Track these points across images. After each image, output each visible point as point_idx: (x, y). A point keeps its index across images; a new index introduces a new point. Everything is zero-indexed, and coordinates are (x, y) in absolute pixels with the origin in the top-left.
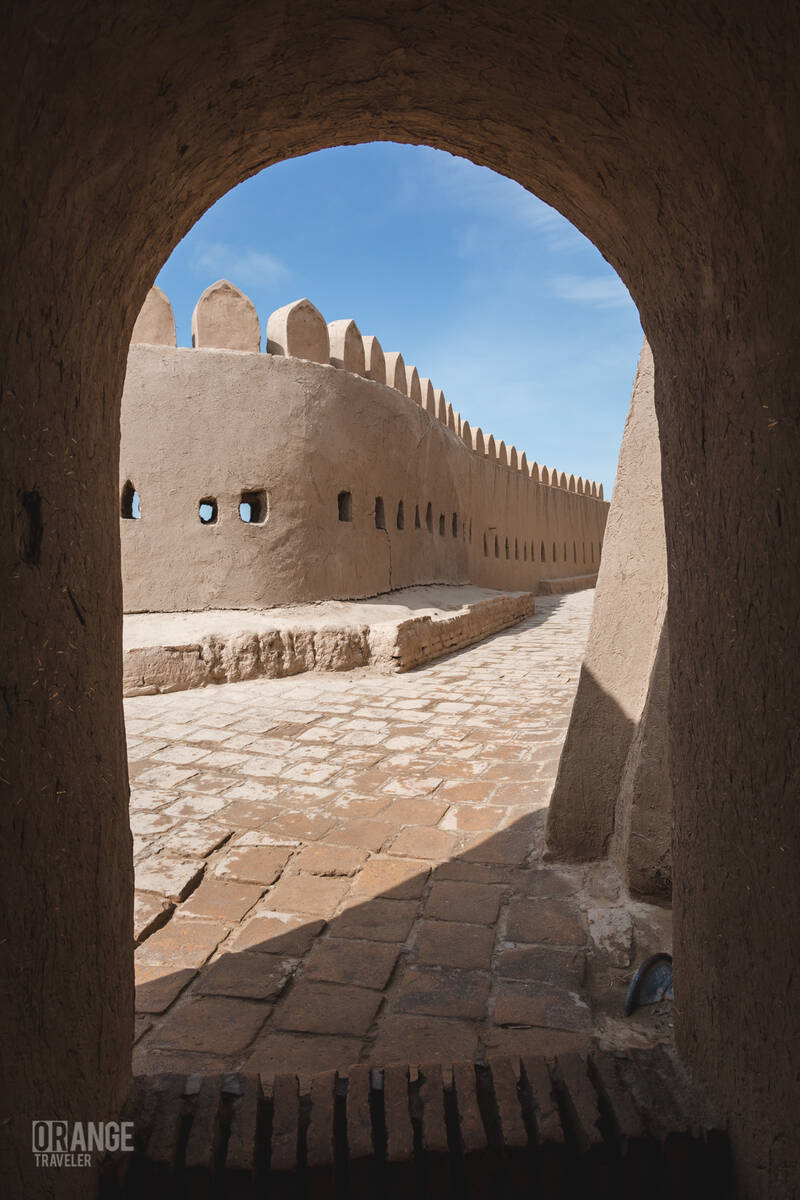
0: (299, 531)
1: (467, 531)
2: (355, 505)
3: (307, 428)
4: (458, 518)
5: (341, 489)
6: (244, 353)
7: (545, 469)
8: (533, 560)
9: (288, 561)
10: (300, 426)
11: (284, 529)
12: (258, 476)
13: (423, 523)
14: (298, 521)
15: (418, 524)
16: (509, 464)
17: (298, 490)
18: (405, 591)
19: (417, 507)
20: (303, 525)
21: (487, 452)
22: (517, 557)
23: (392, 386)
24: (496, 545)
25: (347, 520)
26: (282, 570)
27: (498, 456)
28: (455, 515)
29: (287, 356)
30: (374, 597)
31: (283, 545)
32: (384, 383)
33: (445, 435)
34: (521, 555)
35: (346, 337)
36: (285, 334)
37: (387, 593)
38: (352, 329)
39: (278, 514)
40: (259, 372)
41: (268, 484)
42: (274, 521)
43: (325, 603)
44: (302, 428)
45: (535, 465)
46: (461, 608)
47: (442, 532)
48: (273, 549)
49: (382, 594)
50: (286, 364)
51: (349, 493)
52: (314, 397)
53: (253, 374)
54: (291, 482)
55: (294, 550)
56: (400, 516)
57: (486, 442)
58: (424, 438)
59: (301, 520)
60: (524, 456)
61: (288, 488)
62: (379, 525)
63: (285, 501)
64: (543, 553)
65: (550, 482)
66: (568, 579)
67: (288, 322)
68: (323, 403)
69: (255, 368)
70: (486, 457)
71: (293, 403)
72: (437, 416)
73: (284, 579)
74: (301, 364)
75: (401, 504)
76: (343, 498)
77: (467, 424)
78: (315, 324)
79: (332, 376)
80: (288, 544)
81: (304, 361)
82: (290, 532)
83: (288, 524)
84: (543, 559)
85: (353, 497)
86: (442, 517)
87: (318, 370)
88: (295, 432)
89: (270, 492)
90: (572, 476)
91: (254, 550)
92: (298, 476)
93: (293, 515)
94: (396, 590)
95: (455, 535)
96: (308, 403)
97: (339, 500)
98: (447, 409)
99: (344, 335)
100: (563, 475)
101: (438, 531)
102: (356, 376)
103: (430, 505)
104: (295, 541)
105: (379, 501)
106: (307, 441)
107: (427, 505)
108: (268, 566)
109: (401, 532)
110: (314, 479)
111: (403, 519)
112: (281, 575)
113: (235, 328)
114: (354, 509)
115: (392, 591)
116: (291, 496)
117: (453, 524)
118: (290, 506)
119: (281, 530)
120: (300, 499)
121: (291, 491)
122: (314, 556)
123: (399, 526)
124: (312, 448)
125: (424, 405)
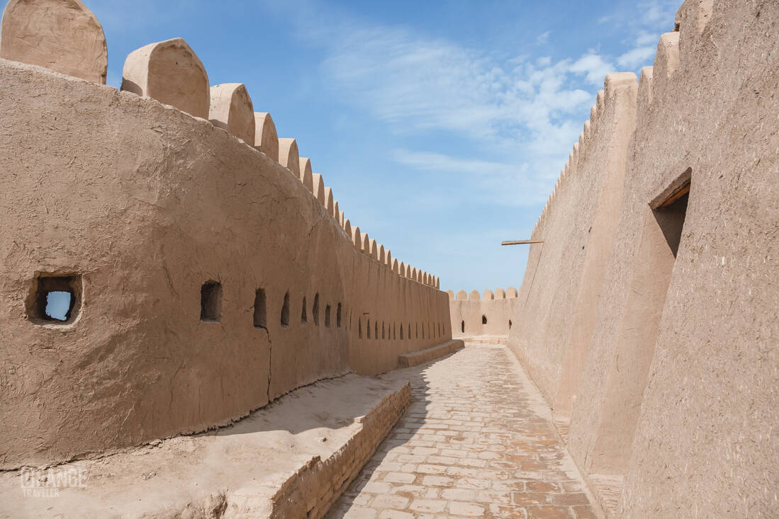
0: (133, 337)
1: (348, 319)
2: (225, 301)
3: (162, 193)
4: (342, 308)
5: (207, 279)
6: (71, 79)
7: (402, 264)
8: (395, 338)
9: (108, 384)
10: (150, 188)
11: (107, 336)
12: (69, 253)
13: (310, 315)
14: (132, 323)
15: (304, 317)
16: (379, 259)
17: (137, 276)
18: (286, 400)
19: (305, 298)
20: (139, 328)
21: (363, 248)
22: (383, 337)
23: (285, 165)
24: (368, 327)
25: (214, 319)
26: (96, 397)
27: (371, 252)
28: (339, 305)
29: (145, 96)
30: (245, 417)
31: (102, 359)
32: (277, 159)
33: (334, 227)
34: (387, 336)
35: (233, 98)
36: (146, 72)
37: (264, 408)
38: (241, 93)
39: (100, 310)
40: (92, 106)
41: (85, 266)
42: (90, 321)
43: (168, 443)
44: (154, 191)
45: (396, 261)
46: (352, 421)
47: (327, 323)
48: (82, 366)
49: (257, 410)
50: (139, 105)
51: (219, 284)
52: (178, 154)
53: (82, 108)
54: (127, 264)
55: (120, 365)
56: (285, 310)
57: (363, 240)
58: (314, 228)
59: (137, 322)
60: (389, 253)
61: (120, 273)
62: (259, 322)
63: (114, 291)
64: (401, 333)
65: (406, 276)
66: (419, 353)
67: (151, 57)
68: (190, 164)
69: (88, 100)
70: (362, 251)
71: (142, 157)
72: (326, 207)
73: (99, 412)
74: (162, 110)
75: (287, 297)
76: (210, 291)
77: (348, 222)
78: (192, 71)
79: (207, 133)
80: (111, 356)
81: (168, 107)
82: (116, 339)
83: (115, 326)
84: (402, 338)
85: (225, 289)
86: (328, 308)
87: (189, 122)
88: (141, 195)
89: (88, 279)
90: (420, 271)
91: (47, 368)
92: (138, 257)
93: (124, 313)
94: (276, 399)
95: (339, 325)
96: (167, 158)
97: (202, 291)
98: (334, 206)
99: (230, 96)
100: (414, 270)
101: (324, 321)
102: (241, 141)
103: (317, 296)
104: (123, 352)
105: (260, 294)
106: (159, 209)
107: (313, 297)
108: (71, 394)
109: (285, 328)
110: (164, 262)
111: (288, 312)
112: (94, 406)
113: (67, 47)
114: (224, 304)
115: (270, 402)
116: (124, 286)
117: (337, 314)
118: (121, 300)
119: (101, 334)
120: (138, 290)
121: (125, 279)
122: (155, 373)
123: (284, 321)
124: (167, 220)
125: (316, 194)
